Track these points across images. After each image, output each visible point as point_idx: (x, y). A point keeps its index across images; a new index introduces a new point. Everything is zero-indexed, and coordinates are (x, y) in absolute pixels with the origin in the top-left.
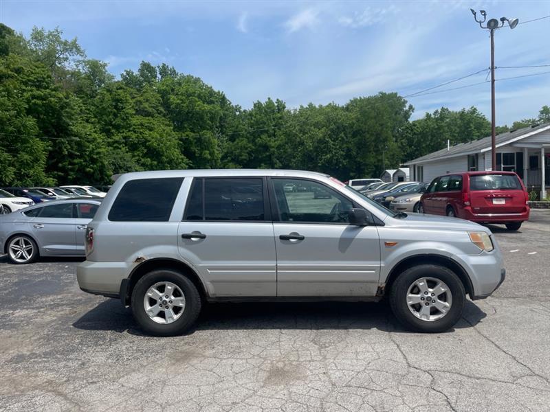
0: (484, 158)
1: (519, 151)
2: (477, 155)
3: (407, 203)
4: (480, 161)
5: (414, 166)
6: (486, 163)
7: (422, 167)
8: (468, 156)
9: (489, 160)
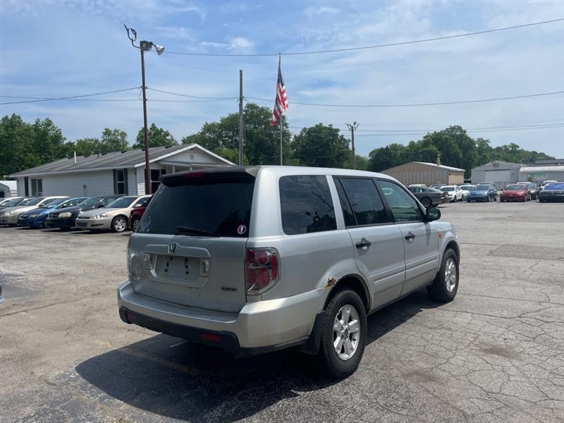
0: (136, 173)
1: (163, 168)
2: (126, 170)
3: (103, 218)
4: (130, 177)
5: (26, 179)
6: (138, 178)
7: (40, 182)
8: (114, 170)
9: (141, 175)
